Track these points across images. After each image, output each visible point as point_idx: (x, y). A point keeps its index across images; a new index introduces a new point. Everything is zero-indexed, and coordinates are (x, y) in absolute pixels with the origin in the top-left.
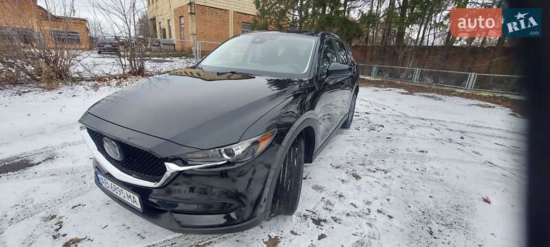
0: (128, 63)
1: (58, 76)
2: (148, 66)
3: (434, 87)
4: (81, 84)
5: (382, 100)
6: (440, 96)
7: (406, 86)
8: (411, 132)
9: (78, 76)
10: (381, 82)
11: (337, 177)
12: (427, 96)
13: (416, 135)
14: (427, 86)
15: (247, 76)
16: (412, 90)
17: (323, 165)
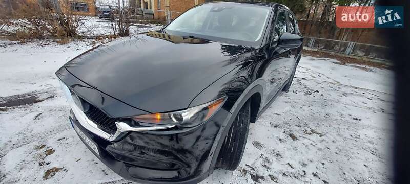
0: (117, 26)
1: (68, 34)
2: (132, 29)
3: (365, 59)
4: (84, 41)
5: (318, 67)
6: (371, 68)
7: (339, 57)
8: (344, 99)
9: (83, 35)
10: (317, 53)
11: (275, 136)
12: (358, 67)
13: (349, 102)
14: (358, 58)
15: (204, 41)
16: (344, 61)
17: (263, 123)
